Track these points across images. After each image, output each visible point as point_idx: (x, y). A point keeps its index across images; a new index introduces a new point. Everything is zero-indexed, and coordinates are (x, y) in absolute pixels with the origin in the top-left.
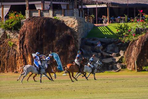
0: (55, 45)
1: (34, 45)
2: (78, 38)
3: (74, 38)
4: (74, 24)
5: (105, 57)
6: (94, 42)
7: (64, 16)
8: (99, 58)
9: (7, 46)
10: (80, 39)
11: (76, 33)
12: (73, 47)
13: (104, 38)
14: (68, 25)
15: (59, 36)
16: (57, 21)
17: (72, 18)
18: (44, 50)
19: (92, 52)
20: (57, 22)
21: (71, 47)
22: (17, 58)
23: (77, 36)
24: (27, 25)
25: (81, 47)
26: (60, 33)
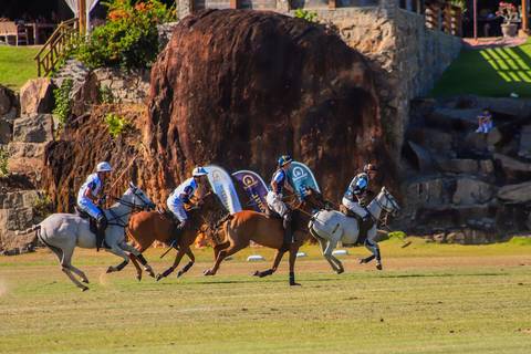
0: (298, 127)
1: (213, 127)
2: (394, 98)
3: (381, 98)
4: (380, 38)
5: (510, 177)
6: (464, 114)
7: (337, 6)
8: (486, 180)
9: (99, 135)
10: (406, 102)
11: (389, 76)
12: (375, 137)
13: (508, 96)
14: (352, 45)
15: (315, 89)
16: (307, 27)
17: (368, 15)
18: (254, 149)
19: (455, 155)
20: (306, 32)
21: (366, 134)
22: (140, 182)
23: (390, 88)
24: (182, 46)
25: (407, 136)
26: (321, 79)
